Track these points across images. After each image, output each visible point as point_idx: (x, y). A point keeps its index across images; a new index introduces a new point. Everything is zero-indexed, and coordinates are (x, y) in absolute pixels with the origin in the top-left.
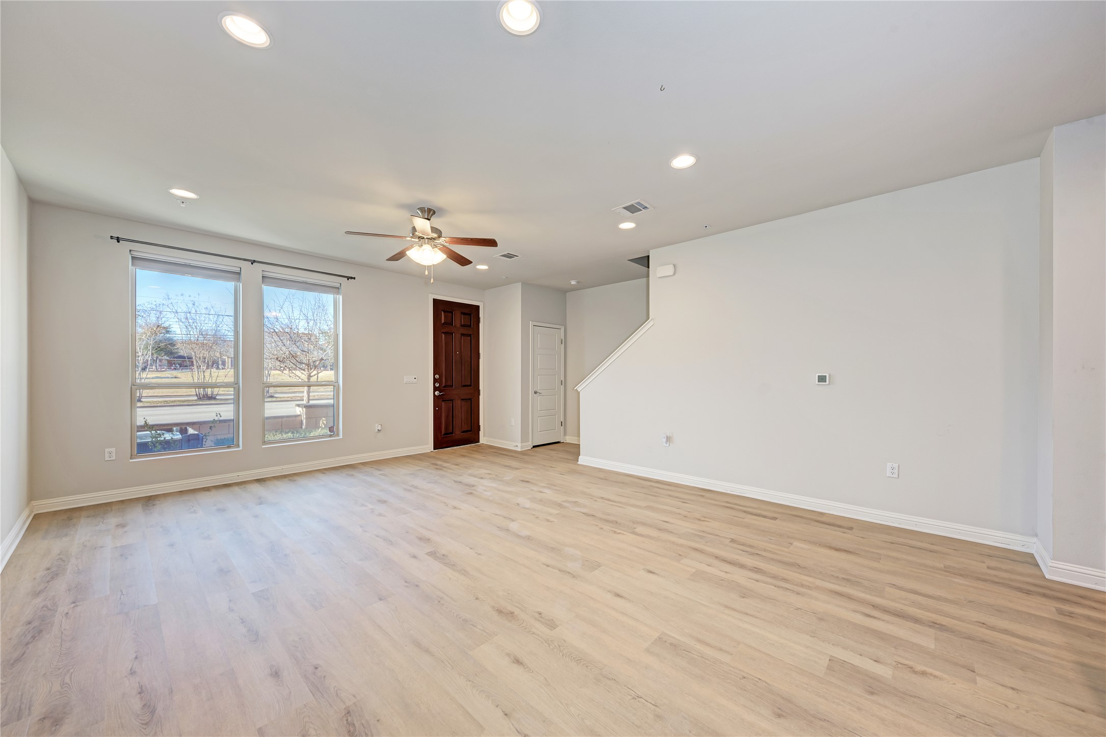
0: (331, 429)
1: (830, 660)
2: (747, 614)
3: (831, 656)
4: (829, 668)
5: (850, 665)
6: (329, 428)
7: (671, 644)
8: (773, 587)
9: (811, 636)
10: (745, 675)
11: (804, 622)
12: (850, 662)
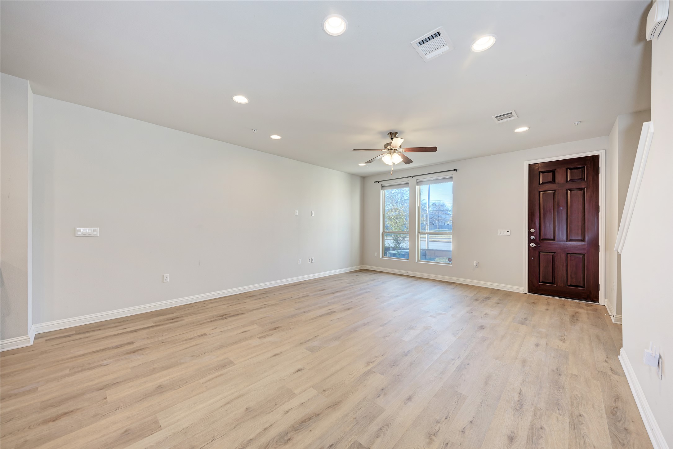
0: (449, 260)
1: (160, 426)
2: (228, 403)
3: (162, 429)
4: (156, 422)
5: (147, 435)
6: (449, 259)
7: (226, 366)
8: (251, 437)
9: (184, 429)
10: (187, 384)
11: (198, 433)
12: (149, 436)
